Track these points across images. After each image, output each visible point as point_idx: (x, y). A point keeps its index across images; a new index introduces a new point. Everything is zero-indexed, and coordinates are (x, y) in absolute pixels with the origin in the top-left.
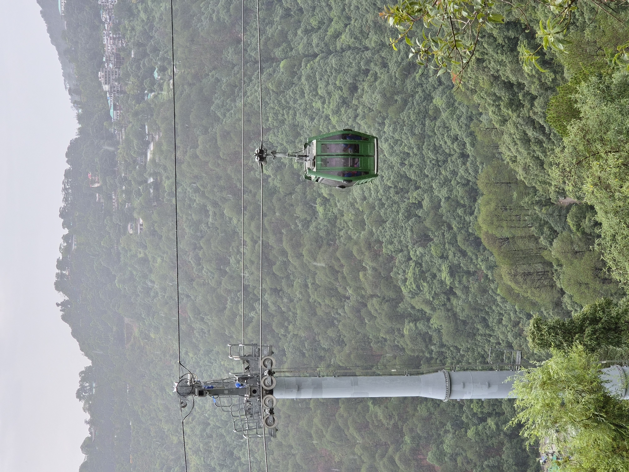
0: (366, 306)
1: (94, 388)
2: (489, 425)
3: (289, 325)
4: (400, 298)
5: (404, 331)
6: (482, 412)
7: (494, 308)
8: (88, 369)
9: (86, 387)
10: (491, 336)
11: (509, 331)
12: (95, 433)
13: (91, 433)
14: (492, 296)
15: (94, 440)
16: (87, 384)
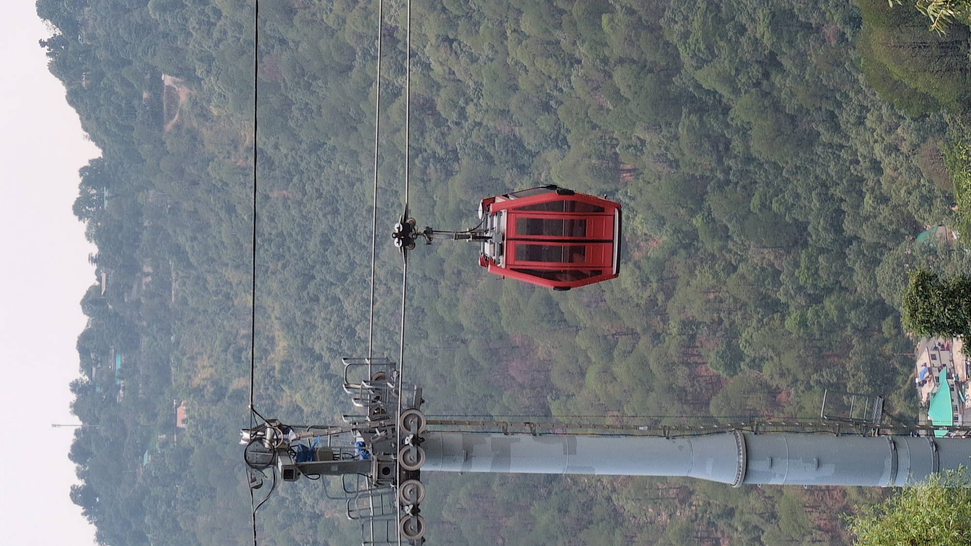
0: (610, 77)
1: (107, 198)
2: (827, 308)
3: (467, 104)
4: (676, 67)
5: (680, 129)
6: (815, 286)
7: (852, 94)
8: (95, 163)
9: (93, 195)
10: (842, 146)
11: (876, 141)
12: (107, 280)
13: (99, 279)
14: (850, 73)
15: (105, 292)
16: (94, 192)
